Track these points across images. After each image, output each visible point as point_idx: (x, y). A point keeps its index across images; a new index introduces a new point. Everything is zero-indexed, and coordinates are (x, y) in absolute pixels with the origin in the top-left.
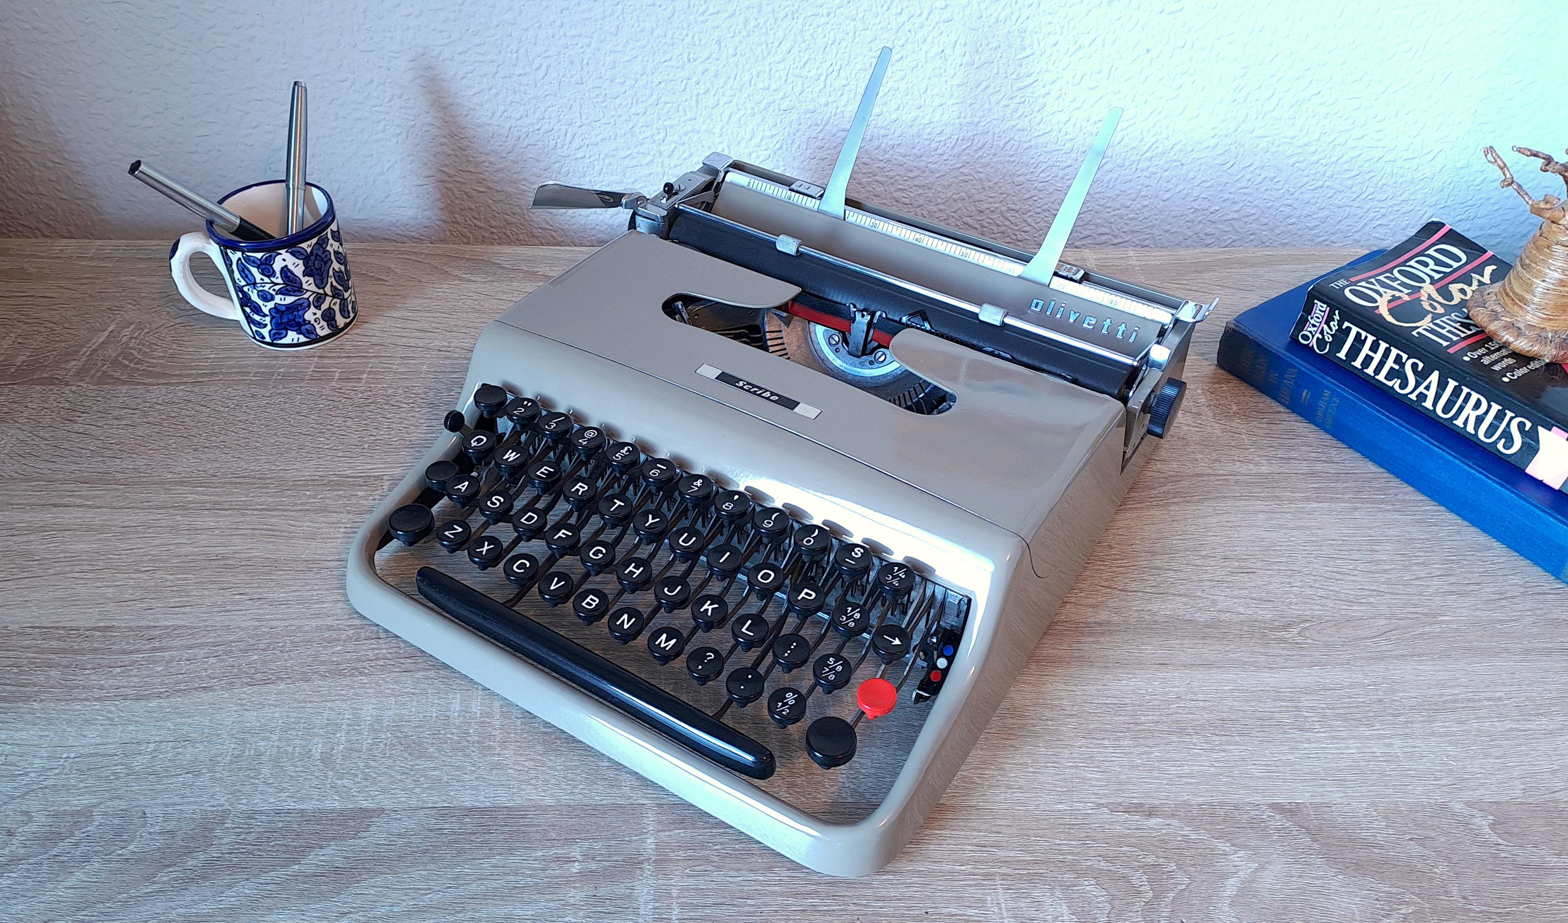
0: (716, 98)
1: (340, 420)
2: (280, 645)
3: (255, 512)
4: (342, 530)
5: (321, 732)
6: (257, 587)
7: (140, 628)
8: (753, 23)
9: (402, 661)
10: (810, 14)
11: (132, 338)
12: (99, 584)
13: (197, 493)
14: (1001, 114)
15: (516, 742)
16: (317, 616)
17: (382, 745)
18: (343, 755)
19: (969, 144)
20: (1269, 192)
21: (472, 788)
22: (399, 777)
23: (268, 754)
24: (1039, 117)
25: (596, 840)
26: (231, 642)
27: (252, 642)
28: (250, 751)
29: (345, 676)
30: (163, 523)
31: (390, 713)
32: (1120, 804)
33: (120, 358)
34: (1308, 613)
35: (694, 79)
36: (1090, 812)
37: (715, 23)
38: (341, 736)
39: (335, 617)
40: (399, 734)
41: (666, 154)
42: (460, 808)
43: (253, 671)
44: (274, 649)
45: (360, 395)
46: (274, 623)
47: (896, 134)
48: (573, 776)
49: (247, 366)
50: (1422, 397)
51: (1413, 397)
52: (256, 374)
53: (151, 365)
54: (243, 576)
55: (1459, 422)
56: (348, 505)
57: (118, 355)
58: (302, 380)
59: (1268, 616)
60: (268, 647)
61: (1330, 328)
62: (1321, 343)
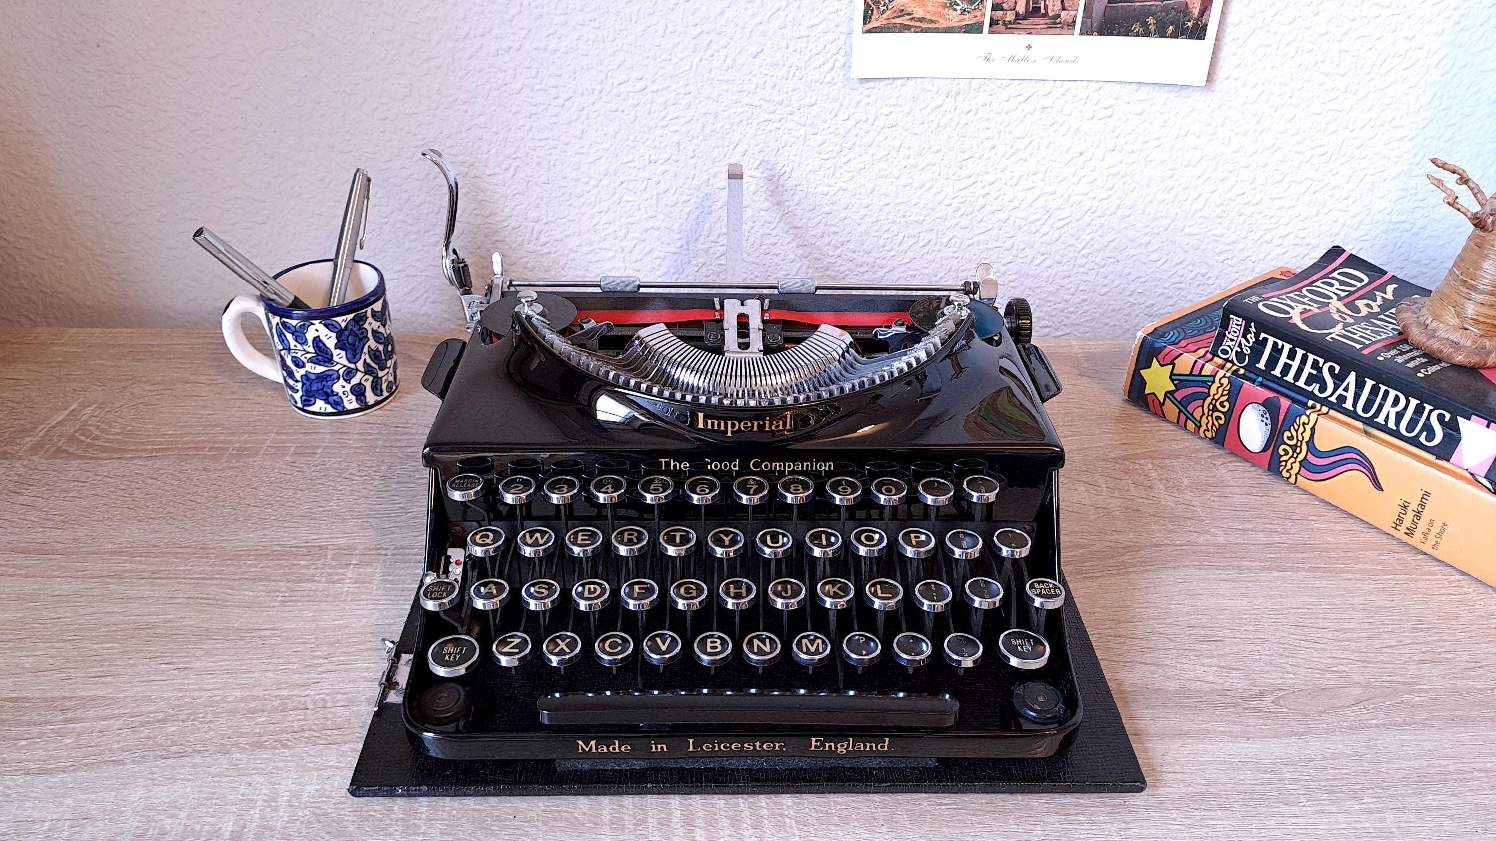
0: (676, 197)
1: (291, 492)
2: (201, 716)
3: (193, 581)
5: (234, 809)
6: (184, 657)
7: (54, 699)
8: (710, 128)
9: (328, 732)
10: (762, 119)
11: (91, 417)
12: (18, 654)
13: (135, 562)
14: (944, 213)
15: (444, 820)
16: (243, 686)
17: (298, 823)
18: (255, 834)
19: (915, 241)
20: (1201, 287)
23: (173, 832)
24: (980, 216)
26: (150, 713)
27: (171, 712)
28: (154, 830)
29: (266, 748)
30: (96, 592)
31: (309, 787)
33: (77, 435)
34: (1280, 681)
35: (655, 179)
37: (675, 128)
38: (255, 813)
39: (262, 688)
40: (317, 811)
41: (627, 249)
43: (169, 743)
44: (194, 720)
45: (313, 469)
46: (197, 694)
47: (845, 232)
49: (203, 442)
50: (1342, 399)
51: (1333, 399)
52: (211, 450)
53: (109, 441)
54: (171, 645)
55: (1380, 420)
56: (288, 574)
57: (77, 431)
58: (257, 455)
59: (1240, 685)
60: (188, 718)
61: (1248, 341)
62: (1240, 356)
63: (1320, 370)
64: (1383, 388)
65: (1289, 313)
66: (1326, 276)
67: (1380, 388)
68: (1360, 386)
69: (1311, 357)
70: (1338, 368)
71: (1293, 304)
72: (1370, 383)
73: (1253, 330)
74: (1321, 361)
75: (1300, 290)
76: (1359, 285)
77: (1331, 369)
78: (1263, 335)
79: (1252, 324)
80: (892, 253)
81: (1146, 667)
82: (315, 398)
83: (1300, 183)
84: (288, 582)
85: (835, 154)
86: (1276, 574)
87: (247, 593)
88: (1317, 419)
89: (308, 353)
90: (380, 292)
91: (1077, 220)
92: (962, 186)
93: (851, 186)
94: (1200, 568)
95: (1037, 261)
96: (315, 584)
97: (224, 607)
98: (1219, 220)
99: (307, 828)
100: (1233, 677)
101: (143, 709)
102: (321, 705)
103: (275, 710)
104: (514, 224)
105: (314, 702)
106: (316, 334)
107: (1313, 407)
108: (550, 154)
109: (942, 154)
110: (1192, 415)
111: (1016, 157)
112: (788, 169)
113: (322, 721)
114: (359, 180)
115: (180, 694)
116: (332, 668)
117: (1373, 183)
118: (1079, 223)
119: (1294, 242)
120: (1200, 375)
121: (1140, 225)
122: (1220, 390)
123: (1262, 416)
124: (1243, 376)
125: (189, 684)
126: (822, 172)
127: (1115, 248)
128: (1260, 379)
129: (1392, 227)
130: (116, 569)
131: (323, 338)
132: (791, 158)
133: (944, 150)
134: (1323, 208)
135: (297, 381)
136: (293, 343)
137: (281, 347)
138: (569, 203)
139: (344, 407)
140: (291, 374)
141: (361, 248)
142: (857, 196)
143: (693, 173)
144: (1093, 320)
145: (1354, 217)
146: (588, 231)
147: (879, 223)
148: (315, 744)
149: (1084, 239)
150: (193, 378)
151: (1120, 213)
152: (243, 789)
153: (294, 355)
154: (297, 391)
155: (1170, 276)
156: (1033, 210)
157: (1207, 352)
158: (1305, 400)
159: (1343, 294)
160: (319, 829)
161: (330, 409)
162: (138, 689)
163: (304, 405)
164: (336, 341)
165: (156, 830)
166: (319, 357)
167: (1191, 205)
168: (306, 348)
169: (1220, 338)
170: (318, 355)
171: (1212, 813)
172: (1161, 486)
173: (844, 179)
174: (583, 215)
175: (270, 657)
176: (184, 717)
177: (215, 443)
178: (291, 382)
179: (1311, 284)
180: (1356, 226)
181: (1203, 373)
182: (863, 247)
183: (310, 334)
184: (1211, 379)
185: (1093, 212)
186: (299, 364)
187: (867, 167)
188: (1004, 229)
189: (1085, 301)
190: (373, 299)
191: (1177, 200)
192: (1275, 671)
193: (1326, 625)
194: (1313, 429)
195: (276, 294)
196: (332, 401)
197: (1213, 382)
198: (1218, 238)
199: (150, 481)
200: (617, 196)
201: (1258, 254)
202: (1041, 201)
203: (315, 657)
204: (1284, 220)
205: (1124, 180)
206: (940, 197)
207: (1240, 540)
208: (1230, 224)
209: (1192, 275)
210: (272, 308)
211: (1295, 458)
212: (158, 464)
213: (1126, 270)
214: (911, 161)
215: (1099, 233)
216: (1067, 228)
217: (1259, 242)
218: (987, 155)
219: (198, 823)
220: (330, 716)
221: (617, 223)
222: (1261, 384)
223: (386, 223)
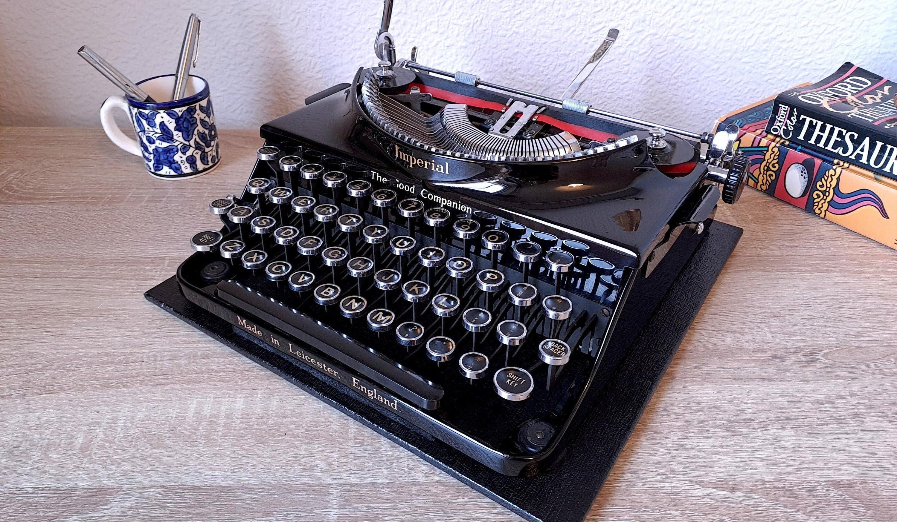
1: (141, 223)
2: (68, 366)
3: (72, 280)
4: (129, 291)
5: (85, 428)
6: (61, 327)
9: (157, 377)
11: (14, 179)
13: (33, 268)
15: (234, 436)
16: (99, 347)
17: (130, 438)
18: (98, 446)
21: (195, 470)
22: (139, 463)
23: (39, 445)
25: (289, 513)
26: (32, 364)
27: (47, 364)
28: (26, 442)
29: (112, 387)
31: (140, 414)
32: (709, 481)
34: (827, 343)
36: (686, 488)
38: (100, 432)
39: (113, 347)
40: (144, 430)
42: (183, 487)
43: (43, 384)
44: (63, 369)
45: (159, 210)
46: (67, 351)
48: (276, 462)
49: (88, 193)
50: (859, 156)
51: (853, 157)
52: (92, 198)
53: (23, 193)
54: (53, 320)
55: (887, 169)
56: (137, 275)
57: (3, 188)
58: (122, 201)
59: (798, 345)
60: (59, 368)
61: (791, 121)
62: (786, 132)
63: (843, 138)
64: (889, 147)
65: (820, 102)
66: (842, 81)
67: (887, 147)
68: (872, 146)
69: (837, 129)
70: (856, 135)
71: (822, 97)
72: (879, 144)
73: (795, 113)
74: (844, 131)
75: (825, 89)
76: (865, 86)
77: (852, 137)
78: (802, 117)
79: (795, 110)
80: (548, 77)
81: (731, 334)
82: (163, 165)
83: (819, 26)
84: (137, 279)
85: (510, 8)
86: (817, 274)
87: (107, 287)
88: (841, 171)
89: (157, 133)
90: (205, 93)
91: (671, 53)
92: (594, 29)
93: (521, 30)
94: (764, 270)
95: (644, 82)
96: (155, 281)
97: (91, 295)
98: (765, 53)
99: (136, 441)
100: (793, 341)
101: (28, 362)
102: (153, 359)
103: (120, 362)
104: (298, 58)
105: (148, 357)
106: (162, 120)
107: (838, 164)
108: (321, 10)
109: (581, 8)
110: (752, 174)
111: (631, 10)
112: (480, 19)
113: (153, 369)
114: (193, 20)
115: (55, 352)
116: (163, 335)
117: (868, 26)
118: (673, 54)
119: (814, 68)
120: (758, 146)
121: (713, 56)
122: (772, 156)
123: (802, 172)
124: (788, 146)
125: (62, 345)
126: (502, 20)
127: (696, 72)
128: (800, 147)
129: (879, 56)
130: (19, 272)
131: (166, 123)
132: (481, 11)
133: (583, 5)
134: (835, 44)
135: (150, 154)
136: (146, 126)
137: (139, 130)
138: (334, 43)
139: (182, 172)
140: (146, 149)
141: (194, 67)
142: (525, 37)
143: (416, 22)
144: (681, 122)
145: (854, 49)
146: (348, 62)
147: (540, 56)
148: (147, 385)
149: (676, 66)
150: (84, 156)
151: (699, 48)
152: (92, 415)
153: (148, 135)
154: (151, 160)
155: (732, 92)
156: (642, 46)
157: (762, 132)
158: (832, 160)
159: (854, 92)
160: (145, 442)
161: (173, 173)
162: (26, 348)
163: (155, 171)
164: (175, 125)
165: (28, 442)
166: (164, 136)
167: (746, 42)
168: (155, 129)
169: (773, 121)
170: (164, 135)
171: (787, 432)
172: (734, 220)
173: (516, 26)
174: (344, 51)
175: (120, 328)
176: (56, 367)
177: (95, 194)
178: (146, 154)
179: (832, 86)
180: (856, 56)
181: (760, 145)
182: (529, 73)
183: (158, 120)
184: (766, 149)
185: (682, 47)
186: (151, 141)
187: (532, 17)
188: (623, 60)
189: (675, 108)
190: (200, 97)
191: (738, 39)
192: (822, 337)
193: (855, 306)
194: (838, 179)
195: (134, 93)
196: (174, 168)
197: (768, 151)
198: (764, 65)
199: (49, 217)
200: (366, 38)
201: (790, 76)
202: (648, 39)
203: (151, 328)
204: (808, 52)
205: (702, 25)
206: (579, 38)
207: (790, 253)
208: (773, 55)
209: (746, 90)
210: (133, 103)
211: (825, 200)
212: (56, 207)
213: (703, 88)
214: (561, 12)
215: (686, 62)
216: (664, 58)
217: (791, 67)
218: (612, 8)
219: (58, 438)
220: (158, 366)
221: (367, 57)
222: (801, 151)
223: (214, 58)
